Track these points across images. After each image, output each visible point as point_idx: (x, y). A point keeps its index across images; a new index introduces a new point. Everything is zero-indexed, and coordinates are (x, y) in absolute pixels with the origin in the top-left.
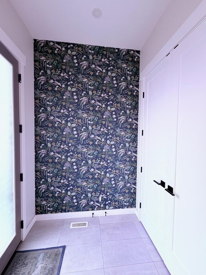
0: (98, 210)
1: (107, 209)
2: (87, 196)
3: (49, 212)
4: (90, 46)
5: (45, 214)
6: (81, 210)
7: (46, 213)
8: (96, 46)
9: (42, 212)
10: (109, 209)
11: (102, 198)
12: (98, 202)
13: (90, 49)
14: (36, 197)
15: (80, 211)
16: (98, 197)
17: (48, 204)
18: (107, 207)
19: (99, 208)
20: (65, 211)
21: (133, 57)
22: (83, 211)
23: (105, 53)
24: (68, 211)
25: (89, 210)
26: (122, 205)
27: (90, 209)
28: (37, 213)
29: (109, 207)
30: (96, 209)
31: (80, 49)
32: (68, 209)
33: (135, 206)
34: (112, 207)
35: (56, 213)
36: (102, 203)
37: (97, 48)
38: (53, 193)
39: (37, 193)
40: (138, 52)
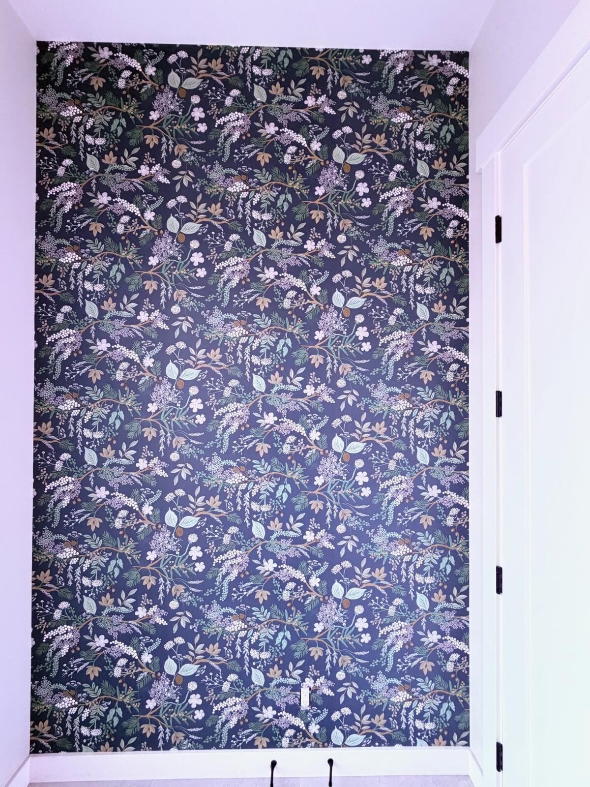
0: (296, 747)
1: (335, 746)
2: (247, 680)
3: (86, 744)
4: (258, 52)
5: (68, 751)
6: (220, 742)
7: (73, 750)
8: (281, 49)
9: (59, 743)
10: (344, 745)
11: (313, 691)
12: (294, 710)
13: (257, 63)
14: (36, 677)
15: (218, 748)
16: (297, 688)
17: (82, 708)
18: (337, 735)
19: (301, 739)
20: (153, 744)
21: (438, 80)
22: (228, 746)
23: (318, 72)
24: (167, 746)
25: (257, 747)
26: (406, 732)
27: (259, 739)
28: (37, 748)
29: (346, 734)
30: (285, 742)
31: (217, 65)
32: (165, 734)
33: (467, 738)
34: (359, 738)
35: (115, 750)
36: (315, 715)
37: (286, 56)
38: (104, 661)
39: (38, 658)
40: (462, 58)
